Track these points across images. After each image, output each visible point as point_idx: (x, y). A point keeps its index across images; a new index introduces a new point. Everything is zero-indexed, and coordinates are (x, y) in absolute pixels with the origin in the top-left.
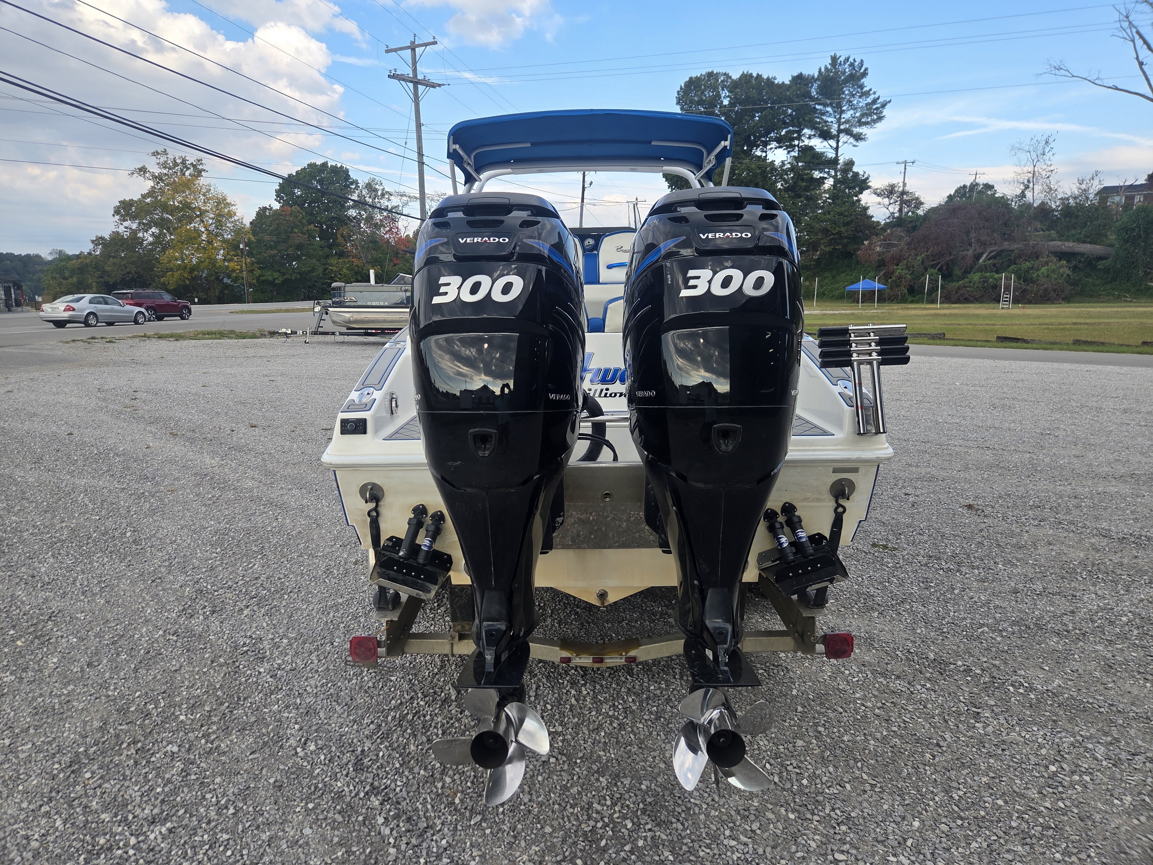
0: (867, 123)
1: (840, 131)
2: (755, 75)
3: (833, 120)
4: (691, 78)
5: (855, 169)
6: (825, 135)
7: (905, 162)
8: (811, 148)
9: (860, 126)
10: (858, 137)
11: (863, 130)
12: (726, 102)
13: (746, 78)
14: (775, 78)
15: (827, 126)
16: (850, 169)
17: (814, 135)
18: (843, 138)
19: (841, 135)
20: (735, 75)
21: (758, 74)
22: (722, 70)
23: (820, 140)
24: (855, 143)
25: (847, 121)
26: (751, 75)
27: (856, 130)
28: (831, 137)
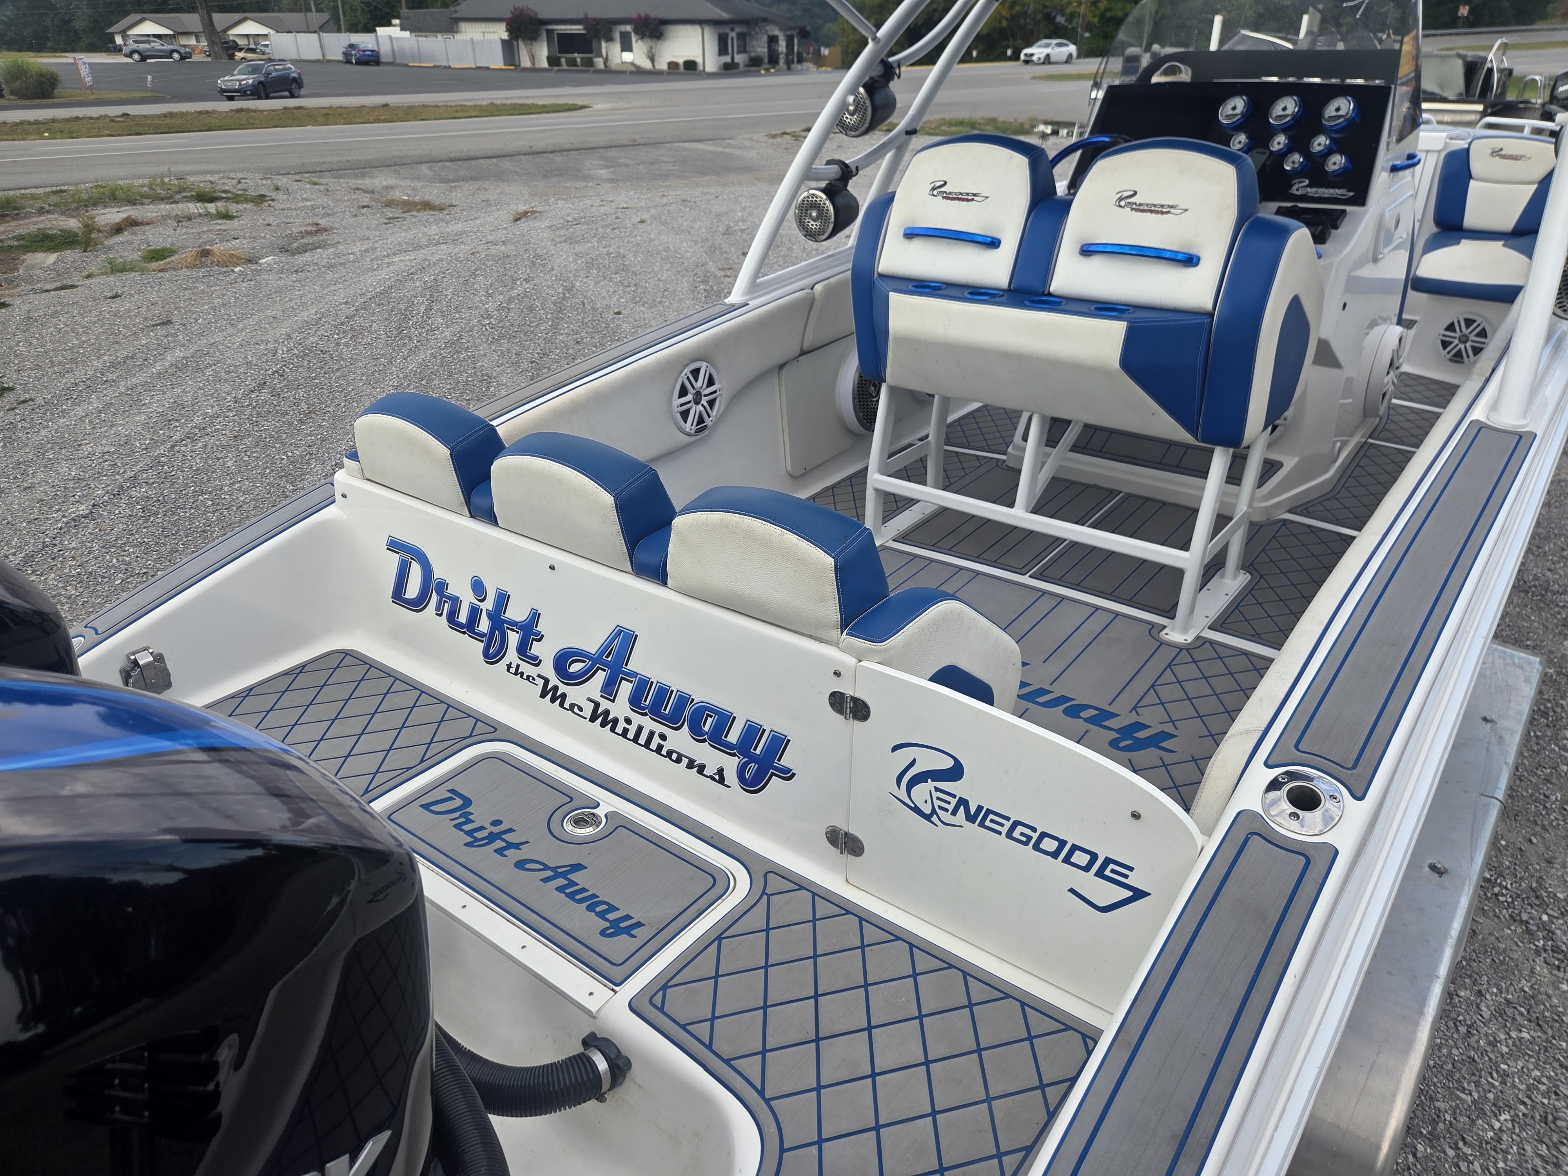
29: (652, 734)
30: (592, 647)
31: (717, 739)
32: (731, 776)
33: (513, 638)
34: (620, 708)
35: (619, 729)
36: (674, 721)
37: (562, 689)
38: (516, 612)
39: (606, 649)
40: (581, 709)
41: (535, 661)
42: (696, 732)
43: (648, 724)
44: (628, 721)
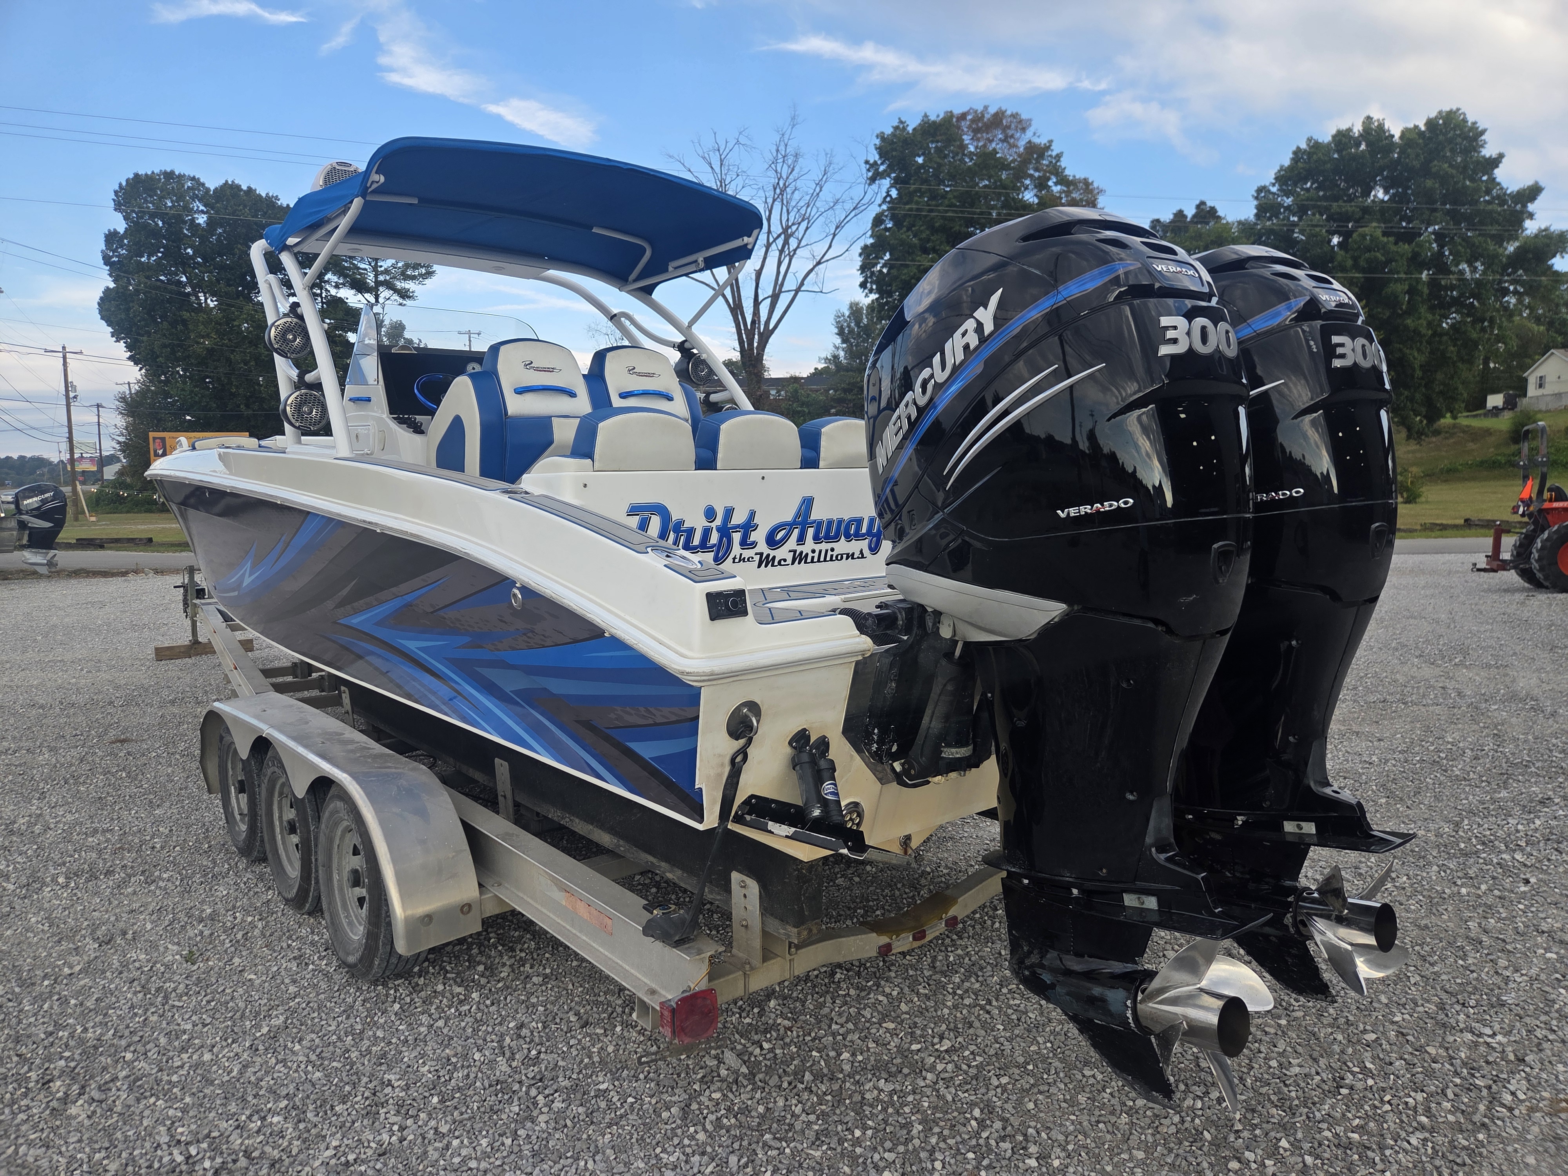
0: (413, 278)
1: (378, 284)
2: (244, 188)
3: (367, 267)
4: (137, 175)
5: (407, 335)
6: (360, 286)
7: (469, 333)
8: (341, 301)
9: (405, 280)
10: (404, 294)
11: (410, 285)
12: (202, 220)
13: (229, 191)
14: (277, 198)
15: (360, 274)
16: (401, 335)
17: (343, 284)
18: (384, 293)
19: (381, 289)
20: (212, 183)
21: (250, 188)
22: (189, 172)
23: (353, 292)
24: (401, 301)
25: (386, 272)
26: (238, 187)
27: (399, 285)
28: (369, 290)
29: (827, 551)
30: (789, 518)
31: (858, 536)
32: (866, 552)
33: (737, 537)
34: (809, 545)
35: (809, 560)
36: (836, 538)
37: (772, 553)
38: (738, 519)
39: (798, 515)
40: (785, 560)
41: (754, 545)
42: (848, 537)
43: (824, 546)
44: (813, 551)
